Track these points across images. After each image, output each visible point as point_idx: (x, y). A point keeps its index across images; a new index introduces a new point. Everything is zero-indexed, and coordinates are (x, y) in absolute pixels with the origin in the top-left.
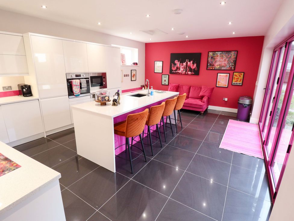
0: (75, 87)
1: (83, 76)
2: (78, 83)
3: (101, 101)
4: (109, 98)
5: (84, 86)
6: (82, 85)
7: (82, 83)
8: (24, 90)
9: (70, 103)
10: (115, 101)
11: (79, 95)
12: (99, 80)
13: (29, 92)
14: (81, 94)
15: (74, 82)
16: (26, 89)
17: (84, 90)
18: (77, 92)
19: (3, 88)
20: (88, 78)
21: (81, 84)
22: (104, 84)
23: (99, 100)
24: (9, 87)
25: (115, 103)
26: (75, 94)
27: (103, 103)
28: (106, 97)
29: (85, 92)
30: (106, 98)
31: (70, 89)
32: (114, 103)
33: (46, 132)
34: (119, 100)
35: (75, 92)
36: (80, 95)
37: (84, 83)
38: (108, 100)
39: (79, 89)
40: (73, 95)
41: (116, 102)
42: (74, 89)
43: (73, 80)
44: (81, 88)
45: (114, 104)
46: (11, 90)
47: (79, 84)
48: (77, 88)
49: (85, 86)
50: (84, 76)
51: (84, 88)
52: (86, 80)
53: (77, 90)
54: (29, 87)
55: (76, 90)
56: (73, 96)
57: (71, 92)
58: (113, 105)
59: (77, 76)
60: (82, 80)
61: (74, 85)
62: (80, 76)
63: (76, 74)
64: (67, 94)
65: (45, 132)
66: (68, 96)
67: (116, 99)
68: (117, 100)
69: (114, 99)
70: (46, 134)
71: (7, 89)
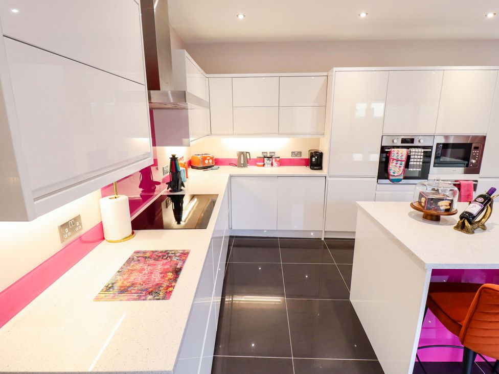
0: (394, 164)
1: (419, 141)
2: (402, 156)
3: (423, 207)
4: (451, 205)
5: (415, 163)
6: (411, 160)
7: (411, 157)
8: (314, 159)
9: (377, 192)
10: (467, 218)
11: (400, 180)
12: (461, 152)
13: (319, 163)
14: (405, 178)
15: (395, 153)
16: (316, 157)
17: (413, 171)
18: (396, 174)
19: (293, 153)
20: (431, 147)
21: (409, 157)
22: (472, 163)
23: (421, 205)
24: (298, 152)
25: (467, 223)
26: (391, 178)
27: (432, 215)
28: (442, 200)
29: (417, 175)
30: (440, 203)
31: (383, 165)
32: (464, 223)
33: (325, 232)
34: (484, 217)
35: (392, 173)
36: (403, 180)
37: (416, 157)
38: (447, 210)
39: (402, 168)
40: (388, 178)
41: (470, 222)
42: (390, 166)
43: (393, 150)
44: (407, 165)
45: (461, 227)
46: (300, 158)
47: (404, 158)
48: (398, 165)
49: (418, 163)
50: (422, 141)
51: (413, 166)
52: (423, 150)
53: (397, 169)
54: (320, 156)
55: (395, 169)
56: (387, 181)
57: (384, 172)
58: (457, 228)
59: (404, 141)
60: (413, 150)
61: (394, 159)
62: (412, 141)
63: (405, 137)
64: (377, 174)
65: (323, 232)
66: (376, 178)
67: (475, 212)
68: (474, 217)
69: (467, 212)
70: (325, 235)
71: (296, 156)
